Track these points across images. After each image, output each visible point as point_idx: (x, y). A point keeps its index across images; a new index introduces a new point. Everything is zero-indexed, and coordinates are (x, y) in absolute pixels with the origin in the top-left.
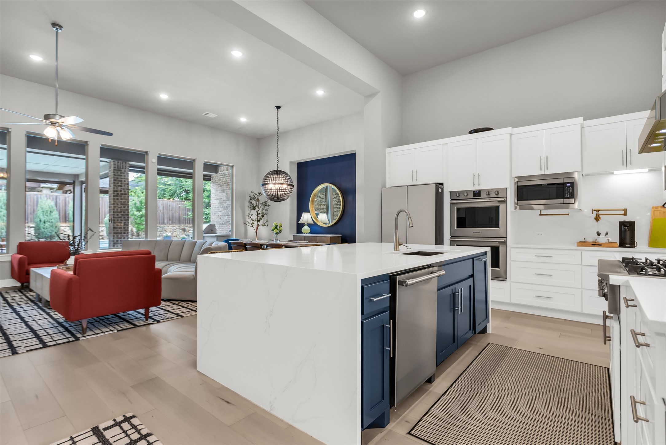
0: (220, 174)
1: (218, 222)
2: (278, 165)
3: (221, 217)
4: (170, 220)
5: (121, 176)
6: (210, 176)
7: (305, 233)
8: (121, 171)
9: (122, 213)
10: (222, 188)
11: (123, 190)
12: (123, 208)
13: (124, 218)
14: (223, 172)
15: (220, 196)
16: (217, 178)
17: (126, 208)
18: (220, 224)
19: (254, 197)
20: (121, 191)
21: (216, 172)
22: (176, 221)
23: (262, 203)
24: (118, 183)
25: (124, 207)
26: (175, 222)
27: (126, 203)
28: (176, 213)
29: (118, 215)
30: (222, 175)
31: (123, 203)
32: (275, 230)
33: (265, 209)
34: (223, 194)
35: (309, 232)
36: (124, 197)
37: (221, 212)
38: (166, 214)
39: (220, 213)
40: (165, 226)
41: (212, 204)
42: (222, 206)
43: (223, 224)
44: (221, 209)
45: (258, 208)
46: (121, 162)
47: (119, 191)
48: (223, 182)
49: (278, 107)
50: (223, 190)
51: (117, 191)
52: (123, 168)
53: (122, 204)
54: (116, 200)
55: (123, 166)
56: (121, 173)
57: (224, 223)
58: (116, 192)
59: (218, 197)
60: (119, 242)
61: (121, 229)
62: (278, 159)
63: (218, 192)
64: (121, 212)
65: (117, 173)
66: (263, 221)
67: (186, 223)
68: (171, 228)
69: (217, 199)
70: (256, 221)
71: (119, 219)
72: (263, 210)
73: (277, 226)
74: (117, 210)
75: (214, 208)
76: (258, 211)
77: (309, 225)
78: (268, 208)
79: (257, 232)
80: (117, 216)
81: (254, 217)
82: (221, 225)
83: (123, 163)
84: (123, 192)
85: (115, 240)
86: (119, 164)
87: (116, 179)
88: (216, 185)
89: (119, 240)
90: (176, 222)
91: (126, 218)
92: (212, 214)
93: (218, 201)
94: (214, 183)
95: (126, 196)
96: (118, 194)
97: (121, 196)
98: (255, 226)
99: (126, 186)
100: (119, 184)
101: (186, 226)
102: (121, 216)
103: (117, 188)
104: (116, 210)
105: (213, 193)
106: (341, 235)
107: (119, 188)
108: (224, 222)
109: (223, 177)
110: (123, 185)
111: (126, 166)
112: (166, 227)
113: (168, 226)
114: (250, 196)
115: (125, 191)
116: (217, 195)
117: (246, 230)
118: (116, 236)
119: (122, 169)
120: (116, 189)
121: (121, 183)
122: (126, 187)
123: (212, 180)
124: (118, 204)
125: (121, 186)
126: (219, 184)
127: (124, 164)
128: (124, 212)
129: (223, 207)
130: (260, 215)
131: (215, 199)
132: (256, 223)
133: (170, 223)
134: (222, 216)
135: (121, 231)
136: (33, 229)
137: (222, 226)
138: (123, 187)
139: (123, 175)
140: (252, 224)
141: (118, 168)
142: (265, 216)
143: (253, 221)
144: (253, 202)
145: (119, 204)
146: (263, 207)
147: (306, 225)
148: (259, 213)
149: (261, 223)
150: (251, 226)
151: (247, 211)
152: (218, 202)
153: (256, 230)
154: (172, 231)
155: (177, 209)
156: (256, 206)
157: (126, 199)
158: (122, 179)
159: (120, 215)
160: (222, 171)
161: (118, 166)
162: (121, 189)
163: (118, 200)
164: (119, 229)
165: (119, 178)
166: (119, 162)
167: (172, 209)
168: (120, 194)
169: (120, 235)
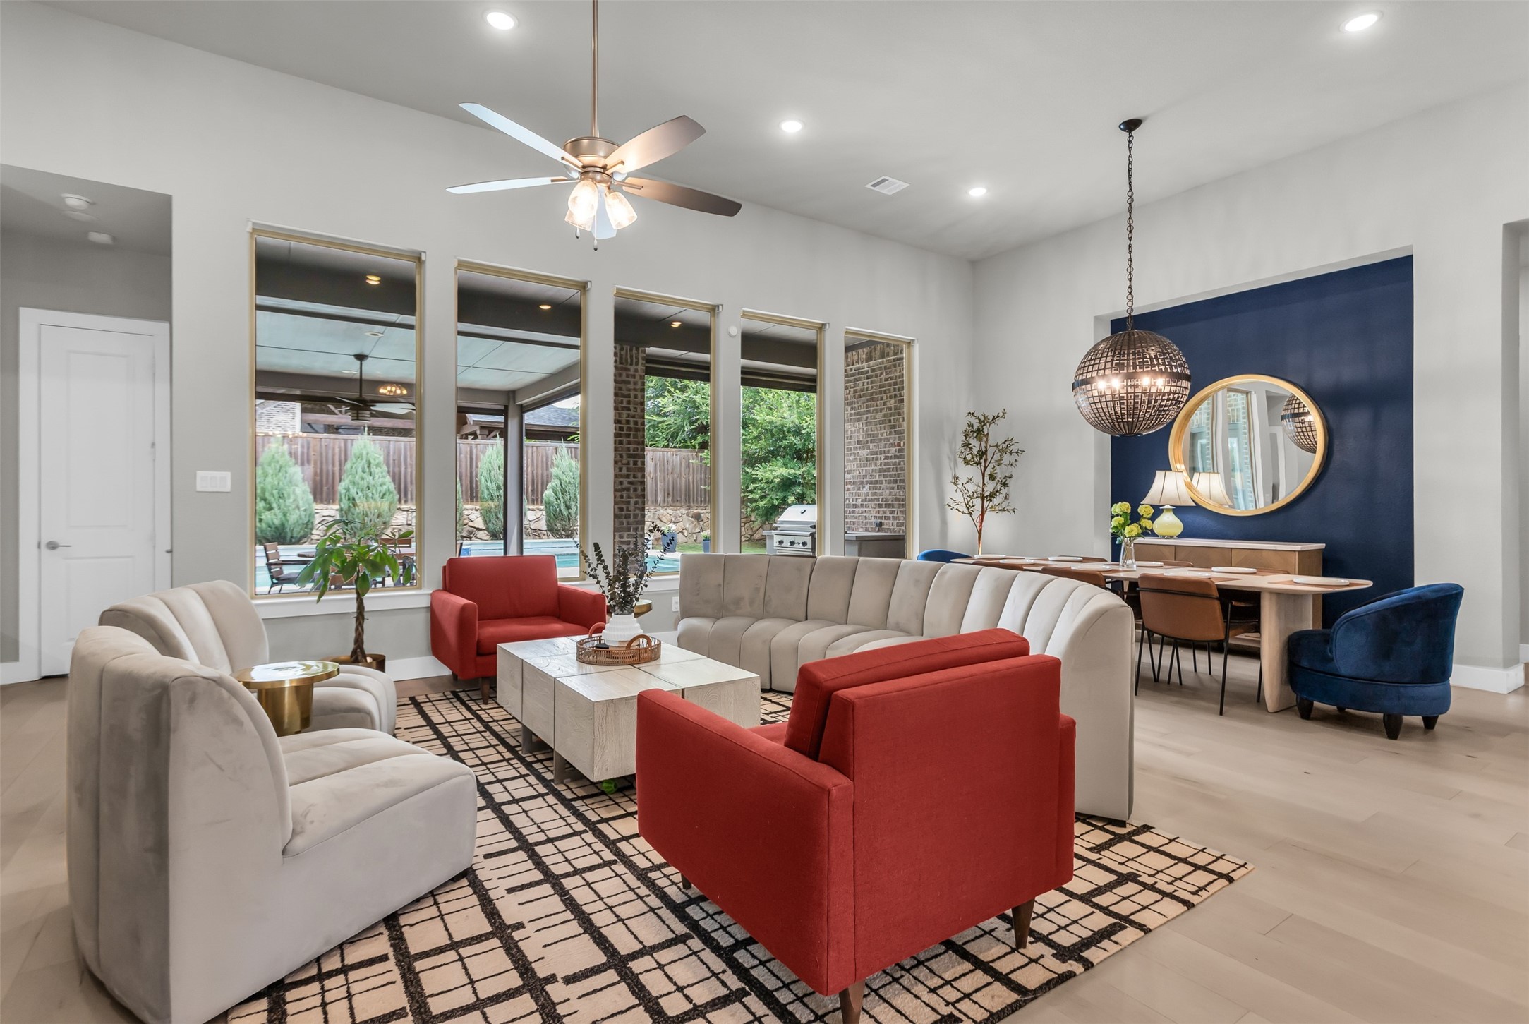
4: (668, 494)
5: (629, 383)
7: (1164, 537)
8: (629, 370)
9: (631, 479)
10: (852, 409)
11: (632, 420)
12: (631, 466)
13: (635, 490)
17: (639, 465)
20: (628, 422)
22: (681, 497)
23: (997, 446)
25: (635, 463)
26: (679, 499)
27: (639, 452)
28: (680, 478)
29: (621, 483)
31: (631, 452)
32: (1128, 528)
33: (1004, 462)
34: (857, 424)
35: (1179, 532)
36: (635, 436)
37: (849, 474)
38: (661, 482)
39: (847, 476)
40: (658, 508)
42: (852, 457)
43: (856, 506)
44: (849, 467)
45: (986, 460)
46: (629, 347)
47: (624, 422)
48: (855, 391)
49: (1131, 125)
50: (856, 414)
51: (621, 422)
52: (631, 364)
53: (630, 456)
55: (631, 357)
56: (628, 376)
58: (618, 426)
64: (628, 476)
65: (620, 375)
66: (1001, 498)
67: (701, 501)
68: (671, 512)
70: (978, 498)
71: (625, 494)
72: (1001, 464)
74: (621, 469)
76: (985, 468)
77: (1179, 510)
78: (1016, 460)
79: (981, 529)
80: (620, 487)
82: (851, 509)
83: (631, 350)
84: (632, 425)
86: (623, 353)
87: (620, 391)
90: (681, 500)
91: (639, 492)
95: (640, 434)
97: (628, 436)
98: (976, 512)
99: (639, 408)
100: (625, 405)
101: (702, 510)
102: (629, 485)
103: (620, 415)
106: (1322, 546)
107: (625, 414)
108: (860, 500)
109: (856, 380)
110: (632, 406)
111: (637, 358)
112: (661, 511)
113: (666, 509)
114: (967, 427)
115: (636, 423)
117: (944, 522)
119: (629, 367)
120: (617, 417)
121: (629, 402)
122: (639, 410)
124: (621, 456)
125: (629, 409)
127: (634, 351)
128: (634, 477)
129: (855, 460)
130: (994, 479)
132: (978, 502)
133: (668, 502)
135: (628, 523)
136: (414, 514)
137: (853, 512)
138: (632, 413)
139: (632, 380)
140: (967, 507)
141: (620, 363)
143: (970, 499)
144: (974, 442)
145: (624, 455)
146: (998, 456)
147: (1168, 510)
148: (989, 475)
149: (995, 502)
150: (966, 511)
153: (978, 525)
154: (673, 519)
155: (683, 469)
156: (982, 455)
157: (638, 443)
158: (629, 390)
159: (626, 485)
160: (853, 364)
161: (621, 356)
162: (628, 417)
163: (622, 444)
164: (625, 518)
165: (624, 388)
166: (625, 347)
167: (673, 469)
168: (625, 429)
169: (626, 534)
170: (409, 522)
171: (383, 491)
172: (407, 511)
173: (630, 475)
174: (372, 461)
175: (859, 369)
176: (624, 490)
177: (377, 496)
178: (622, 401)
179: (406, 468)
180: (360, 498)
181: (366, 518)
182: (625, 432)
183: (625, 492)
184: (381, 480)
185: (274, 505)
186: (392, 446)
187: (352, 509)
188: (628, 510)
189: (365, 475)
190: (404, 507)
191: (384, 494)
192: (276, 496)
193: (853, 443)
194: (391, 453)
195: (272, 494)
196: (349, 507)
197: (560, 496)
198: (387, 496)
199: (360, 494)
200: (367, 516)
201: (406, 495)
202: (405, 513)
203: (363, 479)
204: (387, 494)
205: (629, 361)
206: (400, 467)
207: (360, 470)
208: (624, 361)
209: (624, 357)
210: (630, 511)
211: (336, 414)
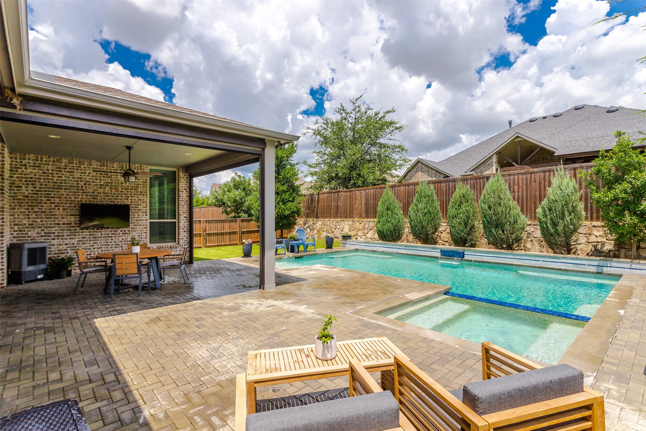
198: (427, 215)
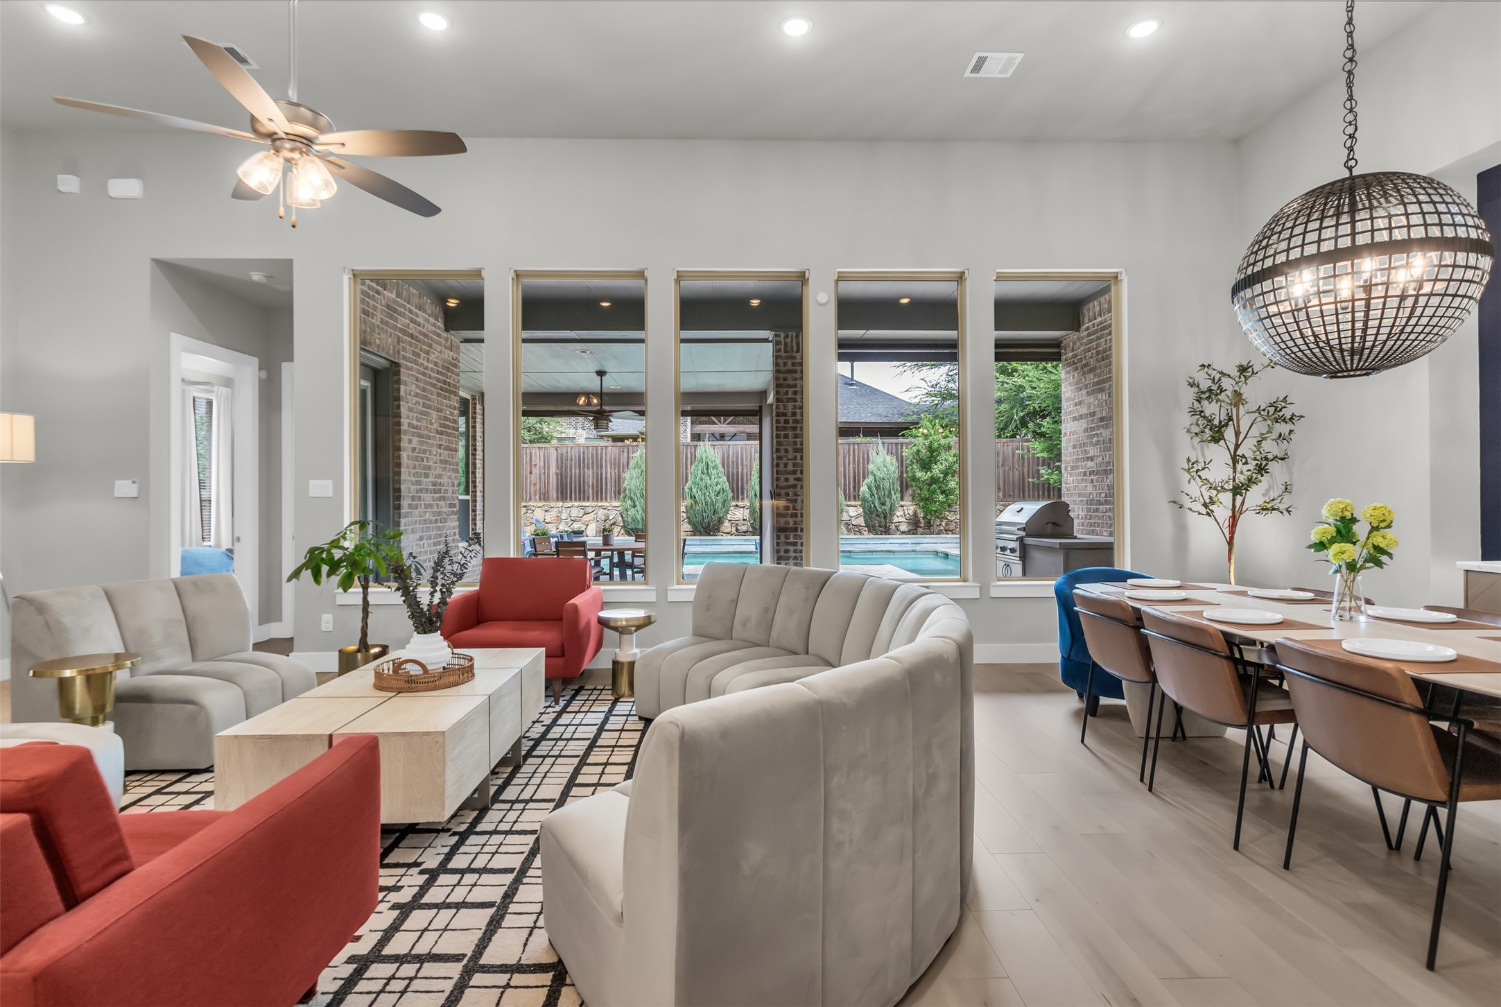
0: (1088, 328)
1: (1084, 495)
2: (1351, 149)
3: (1092, 477)
5: (795, 371)
6: (1057, 344)
8: (795, 358)
9: (798, 475)
10: (1095, 376)
11: (798, 411)
12: (799, 461)
13: (802, 487)
14: (1099, 319)
15: (1089, 407)
16: (1078, 344)
18: (1091, 502)
19: (1214, 388)
21: (1076, 325)
22: (1014, 491)
23: (1258, 410)
24: (787, 393)
25: (802, 458)
26: (1011, 493)
28: (1013, 471)
29: (787, 480)
30: (1095, 332)
31: (798, 446)
32: (1336, 547)
33: (1275, 436)
36: (801, 429)
37: (1092, 460)
39: (1090, 464)
41: (1065, 434)
42: (1095, 439)
43: (1099, 503)
44: (1092, 452)
45: (1237, 434)
46: (794, 334)
47: (790, 414)
51: (784, 415)
52: (798, 351)
53: (796, 450)
54: (782, 439)
55: (798, 344)
56: (793, 364)
57: (1102, 499)
58: (782, 419)
59: (1084, 411)
60: (792, 554)
61: (795, 519)
62: (1350, 117)
63: (1084, 392)
64: (794, 472)
65: (785, 364)
66: (1268, 491)
69: (1081, 417)
70: (1225, 490)
71: (790, 491)
72: (1265, 439)
73: (1354, 520)
74: (786, 465)
75: (1070, 450)
76: (1237, 446)
78: (1291, 431)
79: (1232, 538)
80: (785, 484)
81: (1220, 471)
82: (1094, 507)
83: (797, 337)
84: (798, 417)
85: (783, 548)
86: (789, 340)
87: (781, 382)
88: (1077, 369)
89: (791, 548)
90: (1014, 495)
92: (1066, 470)
93: (1083, 424)
94: (1069, 365)
96: (786, 422)
97: (794, 428)
98: (1223, 513)
100: (790, 395)
102: (795, 482)
103: (785, 407)
104: (782, 468)
105: (1068, 400)
107: (790, 405)
108: (1103, 495)
109: (1098, 338)
110: (798, 397)
114: (1191, 385)
115: (802, 414)
116: (1080, 403)
117: (1181, 529)
118: (783, 539)
119: (794, 354)
120: (782, 410)
121: (795, 393)
123: (1063, 358)
124: (786, 451)
125: (795, 400)
126: (1085, 365)
128: (801, 473)
129: (1097, 443)
130: (1246, 463)
131: (1075, 419)
132: (1226, 498)
134: (1098, 473)
135: (795, 523)
137: (1097, 510)
138: (799, 404)
139: (798, 368)
140: (1205, 505)
141: (785, 352)
142: (1273, 466)
143: (1214, 492)
144: (1211, 408)
145: (790, 449)
146: (1260, 427)
148: (1243, 456)
149: (1255, 496)
150: (1204, 511)
151: (1187, 448)
152: (1085, 426)
153: (1227, 532)
155: (1016, 461)
156: (1226, 425)
157: (802, 436)
158: (795, 380)
159: (792, 482)
160: (1095, 319)
161: (786, 344)
162: (794, 409)
163: (788, 438)
164: (792, 517)
165: (789, 378)
166: (790, 333)
167: (1004, 461)
168: (791, 421)
169: (792, 534)
170: (745, 518)
171: (718, 490)
172: (744, 507)
173: (797, 470)
174: (710, 464)
175: (1101, 323)
176: (789, 487)
177: (712, 494)
178: (787, 391)
179: (742, 469)
180: (699, 496)
181: (704, 514)
182: (791, 425)
183: (791, 489)
184: (716, 480)
185: (637, 503)
186: (731, 449)
187: (694, 506)
188: (794, 508)
189: (703, 476)
190: (740, 504)
191: (719, 493)
192: (639, 495)
193: (1095, 421)
194: (731, 456)
195: (635, 494)
196: (692, 504)
197: (875, 492)
199: (700, 493)
200: (705, 512)
201: (742, 494)
202: (742, 509)
203: (702, 479)
204: (721, 493)
205: (795, 348)
206: (737, 468)
207: (700, 472)
208: (789, 349)
209: (789, 345)
210: (797, 510)
211: (717, 424)
